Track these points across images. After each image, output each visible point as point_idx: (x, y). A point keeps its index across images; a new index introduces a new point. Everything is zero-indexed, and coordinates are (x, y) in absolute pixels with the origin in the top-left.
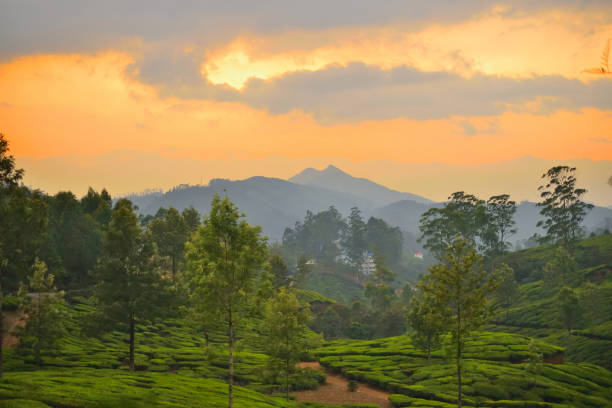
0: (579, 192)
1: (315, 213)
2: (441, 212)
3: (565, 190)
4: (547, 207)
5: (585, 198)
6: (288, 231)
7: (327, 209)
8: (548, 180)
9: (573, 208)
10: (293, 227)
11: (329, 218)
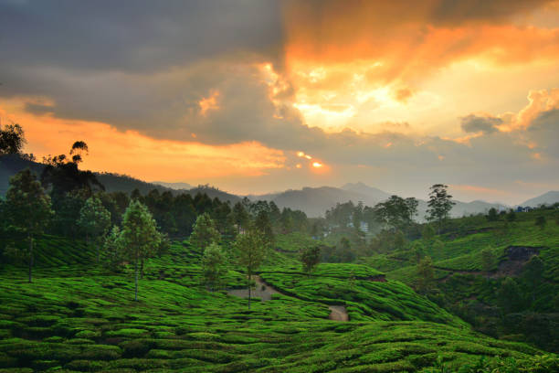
0: (449, 196)
1: (341, 203)
2: (383, 204)
3: (441, 195)
4: (432, 203)
5: (451, 199)
6: (328, 211)
7: (347, 201)
8: (433, 190)
9: (445, 205)
10: (330, 210)
11: (348, 206)
